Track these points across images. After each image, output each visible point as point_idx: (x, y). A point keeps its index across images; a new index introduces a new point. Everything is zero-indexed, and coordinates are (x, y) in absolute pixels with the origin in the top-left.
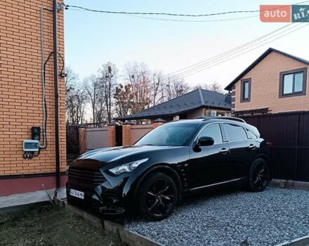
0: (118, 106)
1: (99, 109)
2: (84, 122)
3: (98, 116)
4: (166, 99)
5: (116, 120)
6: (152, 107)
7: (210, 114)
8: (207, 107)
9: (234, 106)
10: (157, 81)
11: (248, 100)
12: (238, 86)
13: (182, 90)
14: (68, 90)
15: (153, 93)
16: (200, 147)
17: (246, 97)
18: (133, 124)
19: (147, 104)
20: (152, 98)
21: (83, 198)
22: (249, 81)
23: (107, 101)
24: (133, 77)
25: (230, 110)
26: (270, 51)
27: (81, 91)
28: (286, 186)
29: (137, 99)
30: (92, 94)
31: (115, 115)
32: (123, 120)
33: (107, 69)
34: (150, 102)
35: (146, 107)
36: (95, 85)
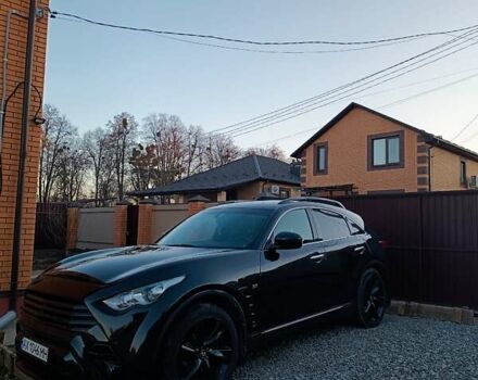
0: (134, 175)
1: (105, 179)
2: (81, 198)
3: (104, 188)
4: (205, 168)
5: (130, 195)
6: (185, 179)
7: (269, 190)
8: (265, 181)
9: (304, 180)
10: (193, 142)
11: (324, 172)
12: (310, 152)
13: (228, 156)
14: (61, 151)
15: (187, 157)
16: (278, 251)
17: (322, 167)
18: (155, 204)
19: (178, 173)
20: (185, 165)
21: (45, 359)
22: (325, 146)
23: (118, 168)
24: (159, 134)
25: (299, 185)
26: (353, 106)
27: (80, 151)
28: (408, 312)
29: (163, 165)
30: (97, 157)
31: (129, 188)
32: (142, 196)
33: (121, 122)
34: (183, 170)
35: (176, 178)
36: (102, 143)
